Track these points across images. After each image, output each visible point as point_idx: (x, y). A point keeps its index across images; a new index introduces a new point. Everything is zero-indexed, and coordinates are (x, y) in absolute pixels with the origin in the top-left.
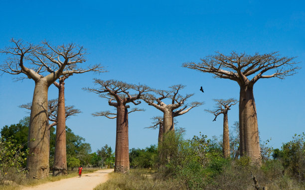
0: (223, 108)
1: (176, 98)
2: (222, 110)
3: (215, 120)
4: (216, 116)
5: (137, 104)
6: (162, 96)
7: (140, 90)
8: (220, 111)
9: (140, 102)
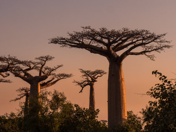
0: (90, 79)
1: (43, 69)
2: (88, 81)
3: (81, 91)
4: (83, 87)
5: (6, 76)
6: (29, 67)
7: (10, 63)
8: (87, 83)
9: (9, 75)
